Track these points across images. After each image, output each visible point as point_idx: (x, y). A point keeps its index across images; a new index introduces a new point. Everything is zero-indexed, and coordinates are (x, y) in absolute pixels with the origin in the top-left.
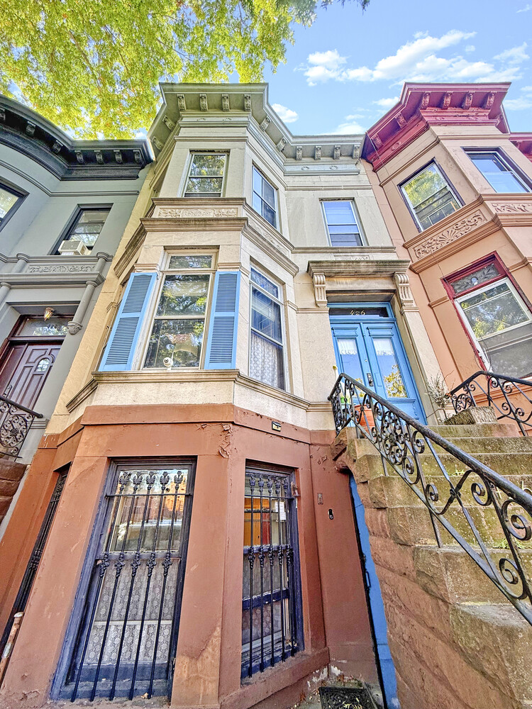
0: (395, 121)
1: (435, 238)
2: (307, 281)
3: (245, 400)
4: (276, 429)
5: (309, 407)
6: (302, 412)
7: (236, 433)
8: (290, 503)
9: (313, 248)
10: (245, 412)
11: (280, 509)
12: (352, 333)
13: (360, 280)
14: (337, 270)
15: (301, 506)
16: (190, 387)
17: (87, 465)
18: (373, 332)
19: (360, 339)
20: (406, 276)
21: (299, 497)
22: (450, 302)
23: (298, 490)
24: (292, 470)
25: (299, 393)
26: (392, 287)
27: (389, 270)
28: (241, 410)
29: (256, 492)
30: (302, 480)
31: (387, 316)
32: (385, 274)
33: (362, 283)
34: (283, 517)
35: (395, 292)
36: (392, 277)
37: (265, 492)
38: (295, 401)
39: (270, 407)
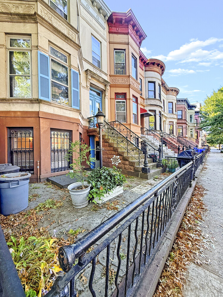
1: (117, 79)
2: (85, 75)
5: (84, 119)
9: (88, 61)
12: (92, 98)
13: (98, 83)
14: (94, 76)
17: (45, 129)
18: (96, 100)
19: (93, 101)
20: (108, 88)
22: (114, 100)
26: (104, 89)
27: (105, 83)
31: (100, 96)
32: (104, 84)
35: (105, 91)
36: (105, 86)
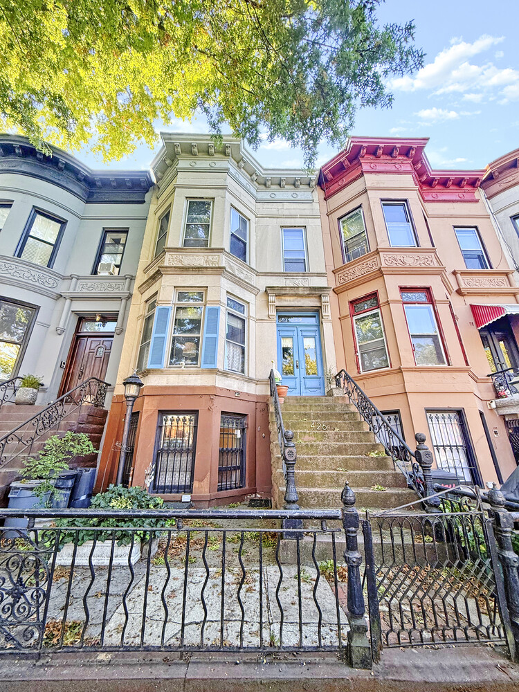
0: (341, 163)
1: (350, 271)
2: (264, 298)
3: (221, 382)
4: (237, 396)
5: (257, 382)
6: (254, 385)
7: (217, 400)
8: (243, 430)
9: (271, 273)
10: (221, 389)
11: (238, 434)
12: (291, 333)
13: (299, 299)
14: (284, 292)
15: (248, 432)
16: (194, 377)
17: (149, 413)
18: (304, 333)
19: (295, 337)
20: (328, 298)
21: (247, 428)
22: (350, 318)
23: (248, 425)
24: (245, 415)
25: (252, 375)
27: (317, 292)
28: (219, 388)
29: (226, 425)
30: (249, 421)
32: (315, 296)
33: (300, 301)
34: (239, 436)
35: (320, 307)
36: (320, 297)
37: (230, 426)
38: (249, 380)
39: (234, 385)
